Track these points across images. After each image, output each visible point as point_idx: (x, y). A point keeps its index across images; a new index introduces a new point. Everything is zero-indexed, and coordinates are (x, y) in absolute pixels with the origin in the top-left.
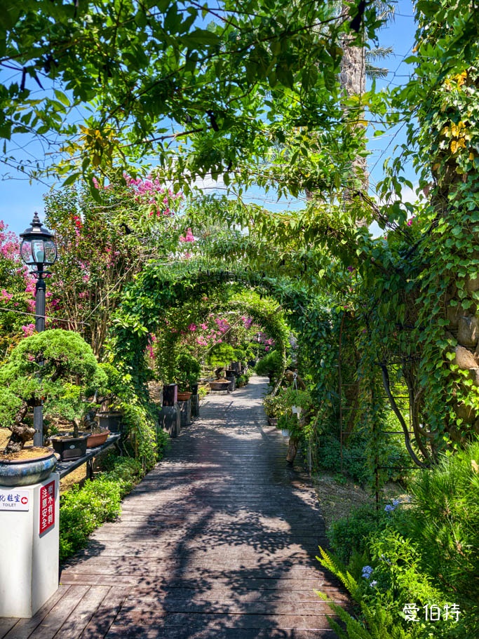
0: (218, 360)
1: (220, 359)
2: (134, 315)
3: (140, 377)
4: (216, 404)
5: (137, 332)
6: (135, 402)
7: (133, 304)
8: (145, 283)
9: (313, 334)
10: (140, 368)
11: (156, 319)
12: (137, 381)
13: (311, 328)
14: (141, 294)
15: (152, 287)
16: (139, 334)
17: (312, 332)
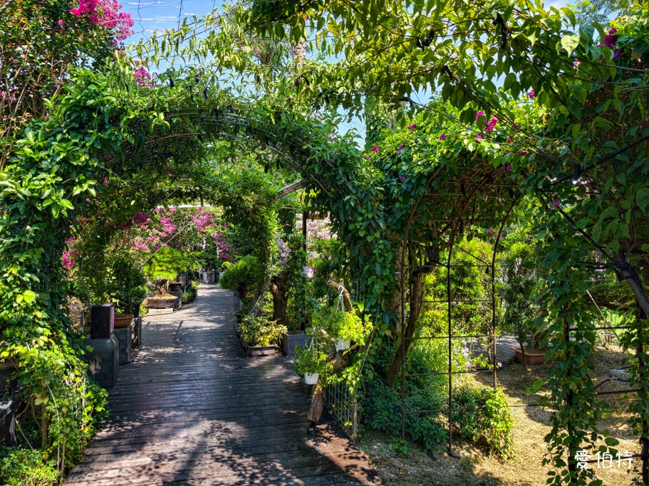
0: (162, 270)
1: (164, 268)
2: (43, 175)
3: (52, 295)
4: (160, 326)
5: (49, 208)
6: (42, 344)
7: (43, 154)
8: (69, 117)
9: (365, 224)
10: (54, 279)
11: (90, 186)
12: (47, 304)
13: (361, 215)
14: (59, 137)
15: (82, 126)
16: (54, 212)
17: (363, 221)
